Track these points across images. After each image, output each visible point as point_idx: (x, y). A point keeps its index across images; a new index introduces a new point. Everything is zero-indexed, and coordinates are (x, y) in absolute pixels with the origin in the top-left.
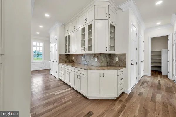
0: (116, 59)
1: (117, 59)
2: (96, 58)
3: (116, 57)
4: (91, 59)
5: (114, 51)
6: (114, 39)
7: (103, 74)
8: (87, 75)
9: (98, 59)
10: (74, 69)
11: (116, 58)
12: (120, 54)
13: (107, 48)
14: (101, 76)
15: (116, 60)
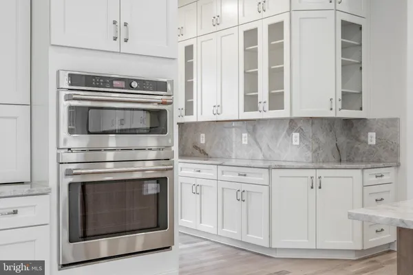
0: (369, 139)
1: (372, 139)
2: (296, 135)
3: (371, 130)
4: (280, 140)
5: (361, 109)
6: (361, 68)
7: (318, 180)
8: (269, 186)
9: (302, 137)
10: (220, 172)
11: (370, 134)
12: (382, 120)
13: (334, 101)
14: (312, 188)
15: (370, 143)
